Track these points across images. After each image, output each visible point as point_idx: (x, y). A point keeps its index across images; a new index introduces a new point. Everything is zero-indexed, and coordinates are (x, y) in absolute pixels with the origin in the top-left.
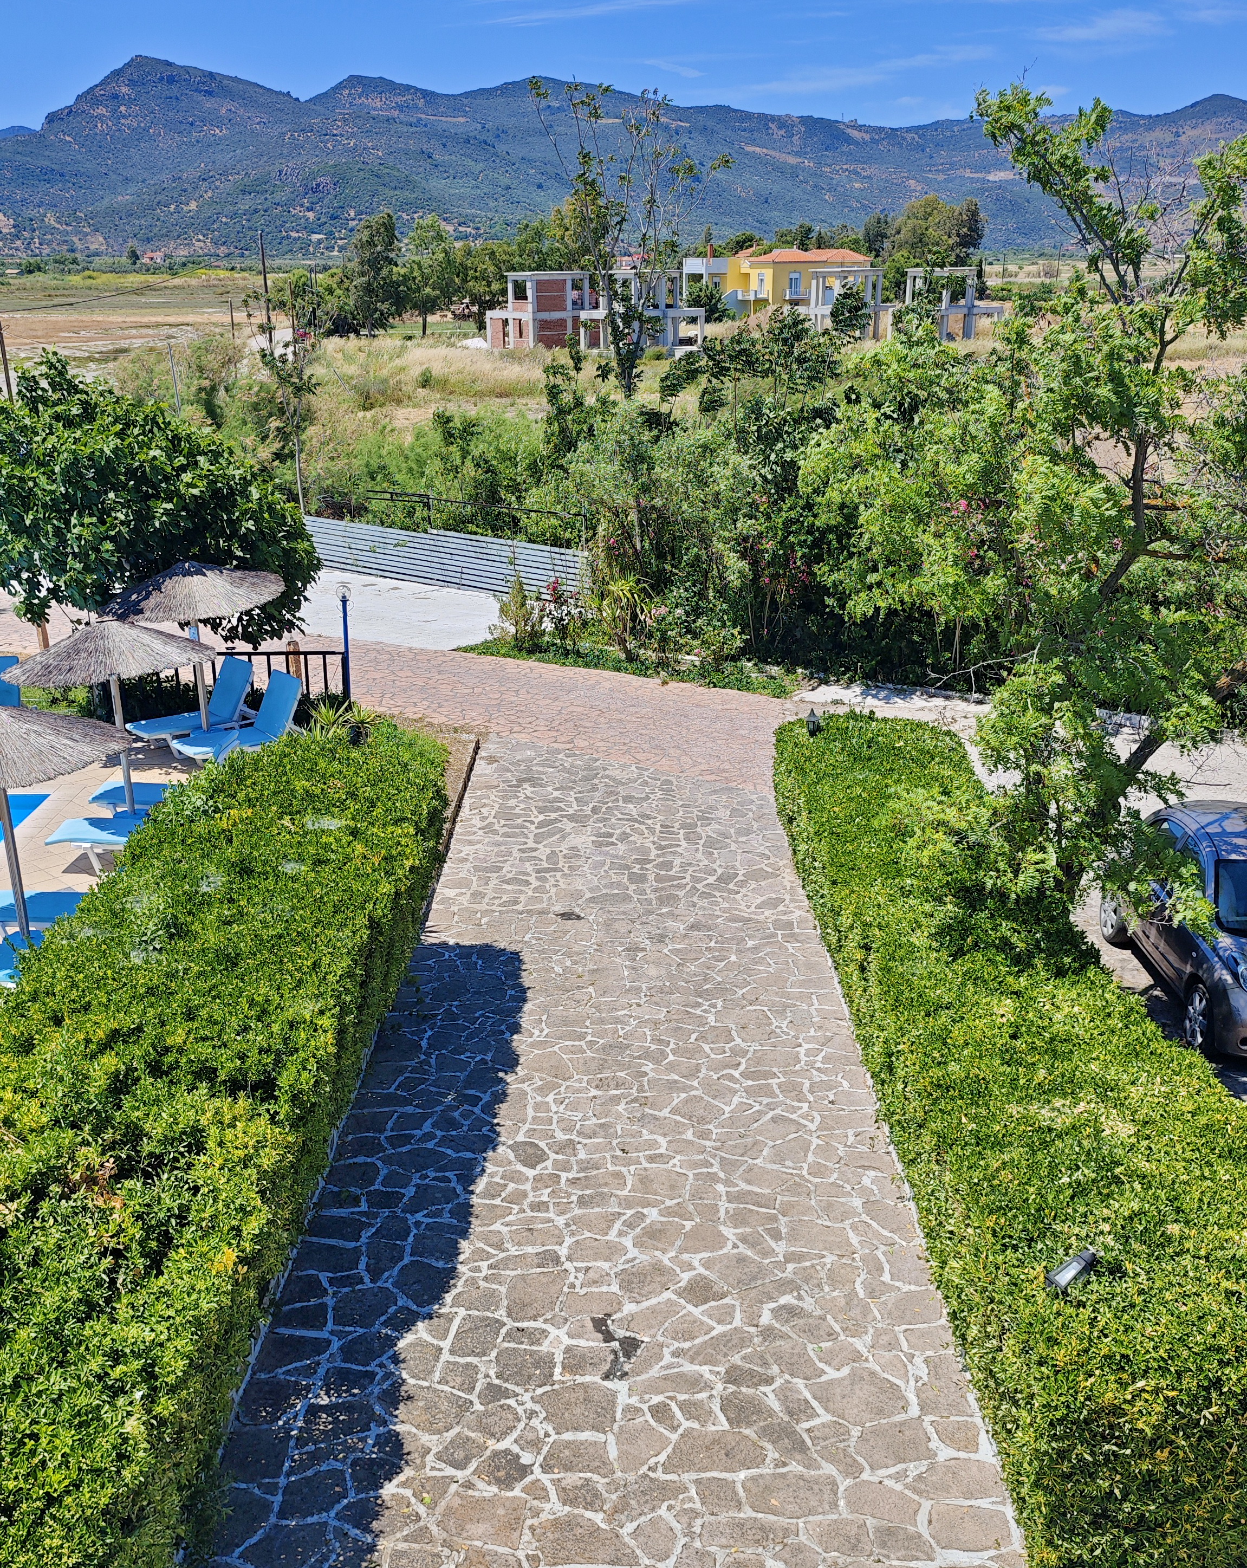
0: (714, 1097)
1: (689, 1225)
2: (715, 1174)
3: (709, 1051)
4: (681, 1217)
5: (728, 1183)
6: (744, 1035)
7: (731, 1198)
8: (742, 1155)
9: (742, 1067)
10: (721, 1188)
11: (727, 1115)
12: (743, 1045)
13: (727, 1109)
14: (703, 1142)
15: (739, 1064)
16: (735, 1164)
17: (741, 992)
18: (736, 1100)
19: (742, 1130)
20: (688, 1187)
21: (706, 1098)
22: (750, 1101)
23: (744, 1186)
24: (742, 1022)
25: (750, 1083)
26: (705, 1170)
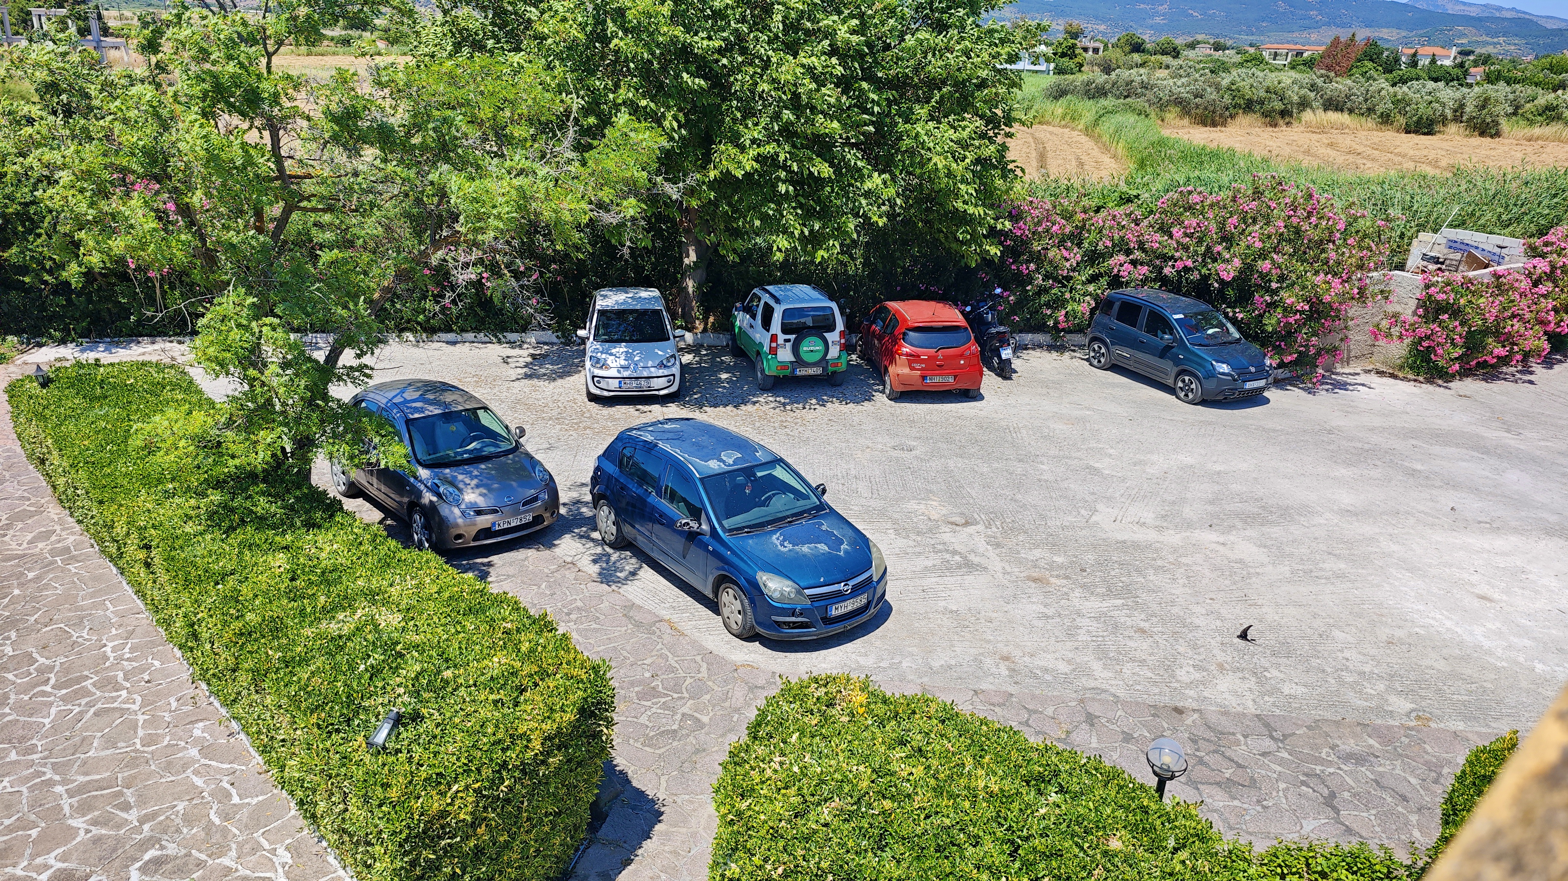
0: (31, 715)
1: (34, 833)
2: (50, 779)
3: (14, 679)
4: (24, 829)
5: (64, 782)
6: (46, 653)
7: (71, 794)
8: (73, 754)
9: (52, 681)
10: (59, 789)
11: (48, 726)
12: (47, 662)
13: (46, 721)
14: (30, 757)
15: (49, 679)
16: (68, 764)
17: (33, 619)
18: (53, 711)
19: (68, 734)
20: (24, 802)
21: (22, 719)
22: (69, 707)
23: (82, 779)
24: (41, 643)
25: (64, 692)
26: (39, 780)
